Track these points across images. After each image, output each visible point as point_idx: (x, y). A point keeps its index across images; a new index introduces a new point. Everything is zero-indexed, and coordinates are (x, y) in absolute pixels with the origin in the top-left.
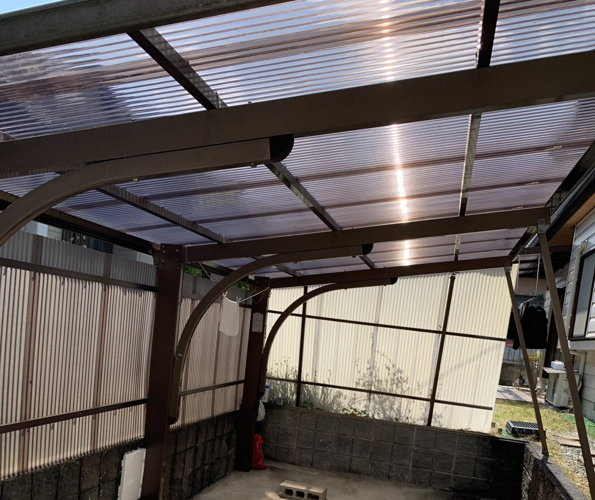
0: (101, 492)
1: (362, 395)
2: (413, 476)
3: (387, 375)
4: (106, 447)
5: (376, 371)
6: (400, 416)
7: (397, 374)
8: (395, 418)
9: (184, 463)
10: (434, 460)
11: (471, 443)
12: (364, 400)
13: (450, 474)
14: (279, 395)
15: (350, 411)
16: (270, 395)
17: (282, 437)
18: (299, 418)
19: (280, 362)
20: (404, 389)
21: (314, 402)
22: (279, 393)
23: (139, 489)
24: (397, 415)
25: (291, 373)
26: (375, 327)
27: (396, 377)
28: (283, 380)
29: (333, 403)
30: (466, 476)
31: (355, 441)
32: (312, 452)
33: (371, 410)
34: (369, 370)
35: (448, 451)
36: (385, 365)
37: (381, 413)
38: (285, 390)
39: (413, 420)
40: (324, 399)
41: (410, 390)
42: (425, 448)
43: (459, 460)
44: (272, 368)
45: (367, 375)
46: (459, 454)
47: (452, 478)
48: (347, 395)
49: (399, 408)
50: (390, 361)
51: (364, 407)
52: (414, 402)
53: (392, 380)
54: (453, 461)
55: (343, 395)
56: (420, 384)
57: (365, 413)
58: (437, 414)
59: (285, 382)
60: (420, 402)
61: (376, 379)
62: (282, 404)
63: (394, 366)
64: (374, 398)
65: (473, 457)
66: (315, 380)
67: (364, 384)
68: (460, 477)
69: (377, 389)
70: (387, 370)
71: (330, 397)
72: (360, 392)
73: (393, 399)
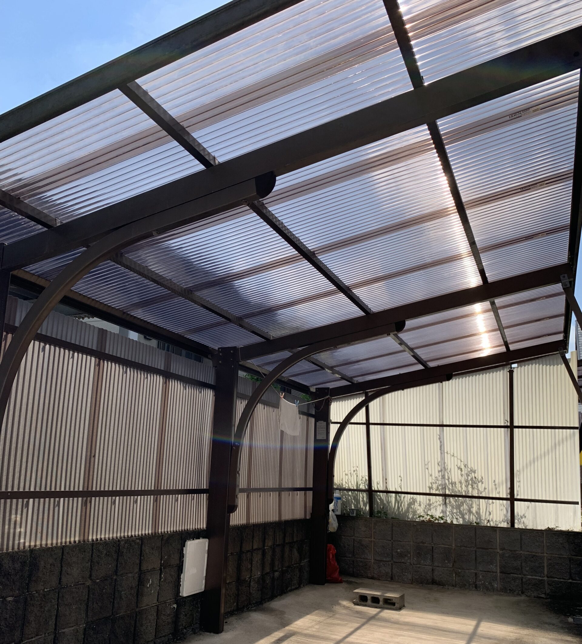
0: (162, 576)
1: (437, 500)
2: (502, 584)
3: (460, 476)
4: (168, 532)
5: (448, 473)
6: (481, 520)
7: (470, 475)
8: (476, 522)
9: (251, 564)
10: (523, 564)
11: (561, 542)
12: (440, 505)
13: (544, 579)
14: (352, 506)
15: (426, 518)
16: (343, 507)
17: (359, 550)
18: (374, 529)
19: (350, 472)
20: (481, 490)
21: (387, 510)
22: (351, 504)
23: (202, 581)
24: (477, 519)
25: (362, 483)
26: (440, 427)
27: (470, 478)
28: (354, 490)
29: (407, 511)
30: (562, 580)
31: (435, 549)
32: (391, 565)
33: (449, 515)
34: (440, 473)
35: (536, 553)
36: (457, 465)
37: (460, 517)
38: (358, 501)
39: (495, 523)
40: (398, 508)
41: (487, 490)
42: (511, 551)
43: (550, 562)
44: (342, 479)
45: (440, 478)
46: (550, 555)
47: (546, 583)
48: (422, 501)
49: (478, 511)
50: (461, 461)
51: (441, 513)
52: (493, 503)
53: (467, 481)
54: (544, 563)
55: (417, 502)
56: (497, 482)
57: (442, 519)
58: (520, 514)
59: (356, 492)
60: (499, 502)
61: (449, 481)
62: (355, 515)
63: (467, 466)
64: (450, 502)
65: (566, 556)
66: (386, 488)
67: (438, 488)
68: (555, 581)
69: (452, 492)
70: (459, 471)
71: (404, 505)
72: (434, 497)
73: (470, 502)
